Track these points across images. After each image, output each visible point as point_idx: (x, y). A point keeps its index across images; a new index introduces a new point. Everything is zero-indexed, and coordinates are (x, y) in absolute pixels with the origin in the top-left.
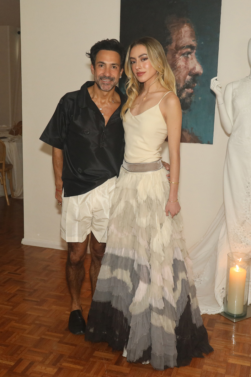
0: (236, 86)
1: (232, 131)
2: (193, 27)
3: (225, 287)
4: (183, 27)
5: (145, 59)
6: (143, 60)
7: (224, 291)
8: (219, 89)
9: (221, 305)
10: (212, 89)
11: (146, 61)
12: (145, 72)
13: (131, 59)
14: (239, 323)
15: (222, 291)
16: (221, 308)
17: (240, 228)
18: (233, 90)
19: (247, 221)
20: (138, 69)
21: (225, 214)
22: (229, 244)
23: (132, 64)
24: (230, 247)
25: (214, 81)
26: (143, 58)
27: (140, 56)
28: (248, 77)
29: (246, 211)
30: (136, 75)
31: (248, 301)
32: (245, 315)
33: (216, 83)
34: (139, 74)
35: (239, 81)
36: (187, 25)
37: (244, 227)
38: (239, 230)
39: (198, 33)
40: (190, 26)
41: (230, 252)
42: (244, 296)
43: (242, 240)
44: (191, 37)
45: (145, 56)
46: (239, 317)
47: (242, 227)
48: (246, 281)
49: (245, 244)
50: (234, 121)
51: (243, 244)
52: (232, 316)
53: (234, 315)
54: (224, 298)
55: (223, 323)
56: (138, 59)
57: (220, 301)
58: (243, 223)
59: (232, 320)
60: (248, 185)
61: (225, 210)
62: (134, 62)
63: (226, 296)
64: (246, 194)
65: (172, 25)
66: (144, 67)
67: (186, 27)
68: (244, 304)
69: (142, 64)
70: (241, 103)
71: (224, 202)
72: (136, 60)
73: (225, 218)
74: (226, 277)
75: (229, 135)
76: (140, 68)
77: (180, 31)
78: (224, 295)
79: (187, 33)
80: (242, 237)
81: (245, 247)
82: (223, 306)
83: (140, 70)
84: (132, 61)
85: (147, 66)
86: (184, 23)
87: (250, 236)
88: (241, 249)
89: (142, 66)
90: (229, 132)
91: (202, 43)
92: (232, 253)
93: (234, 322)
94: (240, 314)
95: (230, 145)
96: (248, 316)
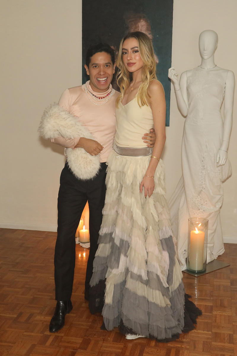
0: (189, 74)
1: (187, 114)
2: (149, 22)
3: (186, 249)
4: (139, 22)
5: (137, 51)
6: (134, 52)
7: (186, 253)
8: (176, 77)
9: (184, 264)
10: (170, 77)
11: (137, 54)
12: (135, 63)
13: (123, 50)
14: (200, 277)
15: (184, 252)
16: (184, 266)
17: (197, 197)
18: (187, 78)
19: (203, 190)
20: (129, 59)
21: (184, 185)
22: (189, 211)
23: (124, 54)
24: (189, 214)
25: (171, 70)
26: (135, 50)
27: (132, 48)
28: (200, 67)
29: (202, 182)
30: (126, 65)
31: (207, 260)
32: (205, 271)
33: (173, 72)
34: (130, 64)
35: (192, 70)
36: (143, 20)
37: (201, 196)
38: (196, 198)
39: (153, 27)
40: (146, 21)
41: (189, 218)
42: (203, 256)
43: (199, 207)
44: (147, 31)
45: (136, 49)
46: (200, 272)
47: (199, 197)
48: (204, 243)
49: (202, 211)
50: (189, 105)
51: (201, 210)
52: (193, 272)
53: (196, 271)
54: (186, 259)
55: (187, 278)
56: (130, 50)
57: (183, 261)
58: (200, 192)
59: (194, 275)
60: (203, 159)
61: (184, 182)
62: (126, 53)
63: (188, 257)
64: (202, 167)
65: (130, 20)
66: (135, 59)
67: (142, 22)
68: (204, 262)
69: (133, 55)
70: (194, 89)
71: (183, 174)
72: (128, 52)
73: (184, 189)
74: (187, 239)
75: (185, 117)
76: (131, 59)
77: (137, 25)
78: (186, 256)
79: (143, 27)
80: (199, 205)
81: (202, 214)
82: (186, 265)
83: (131, 61)
84: (124, 52)
85: (137, 58)
86: (140, 18)
87: (206, 203)
88: (198, 216)
89: (133, 57)
90: (185, 115)
91: (157, 36)
92: (191, 219)
93: (196, 277)
94: (201, 270)
95: (187, 126)
96: (207, 272)
